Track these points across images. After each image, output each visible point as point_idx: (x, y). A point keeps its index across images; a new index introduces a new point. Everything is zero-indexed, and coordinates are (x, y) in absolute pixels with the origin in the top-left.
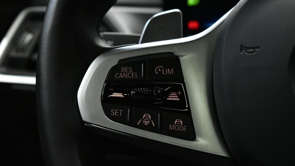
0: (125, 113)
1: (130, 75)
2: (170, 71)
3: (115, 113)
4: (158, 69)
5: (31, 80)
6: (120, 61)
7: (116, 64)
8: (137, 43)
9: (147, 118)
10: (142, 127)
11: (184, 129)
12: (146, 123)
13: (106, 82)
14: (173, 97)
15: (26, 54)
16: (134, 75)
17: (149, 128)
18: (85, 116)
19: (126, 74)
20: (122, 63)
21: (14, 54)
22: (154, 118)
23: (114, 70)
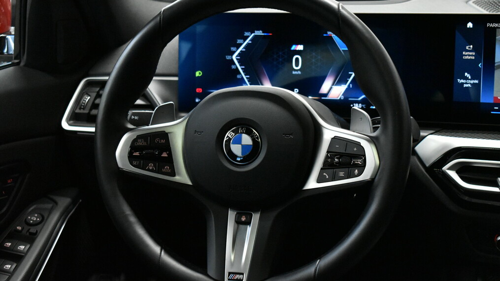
0: (140, 163)
1: (143, 143)
2: (163, 141)
3: (135, 163)
4: (157, 140)
5: (93, 129)
6: (137, 136)
7: (135, 137)
8: (148, 126)
9: (151, 166)
10: (149, 170)
11: (170, 171)
12: (151, 168)
13: (130, 147)
14: (165, 155)
15: (86, 111)
16: (145, 144)
17: (152, 171)
18: (120, 165)
19: (141, 143)
20: (139, 137)
21: (78, 111)
22: (155, 166)
23: (134, 141)
